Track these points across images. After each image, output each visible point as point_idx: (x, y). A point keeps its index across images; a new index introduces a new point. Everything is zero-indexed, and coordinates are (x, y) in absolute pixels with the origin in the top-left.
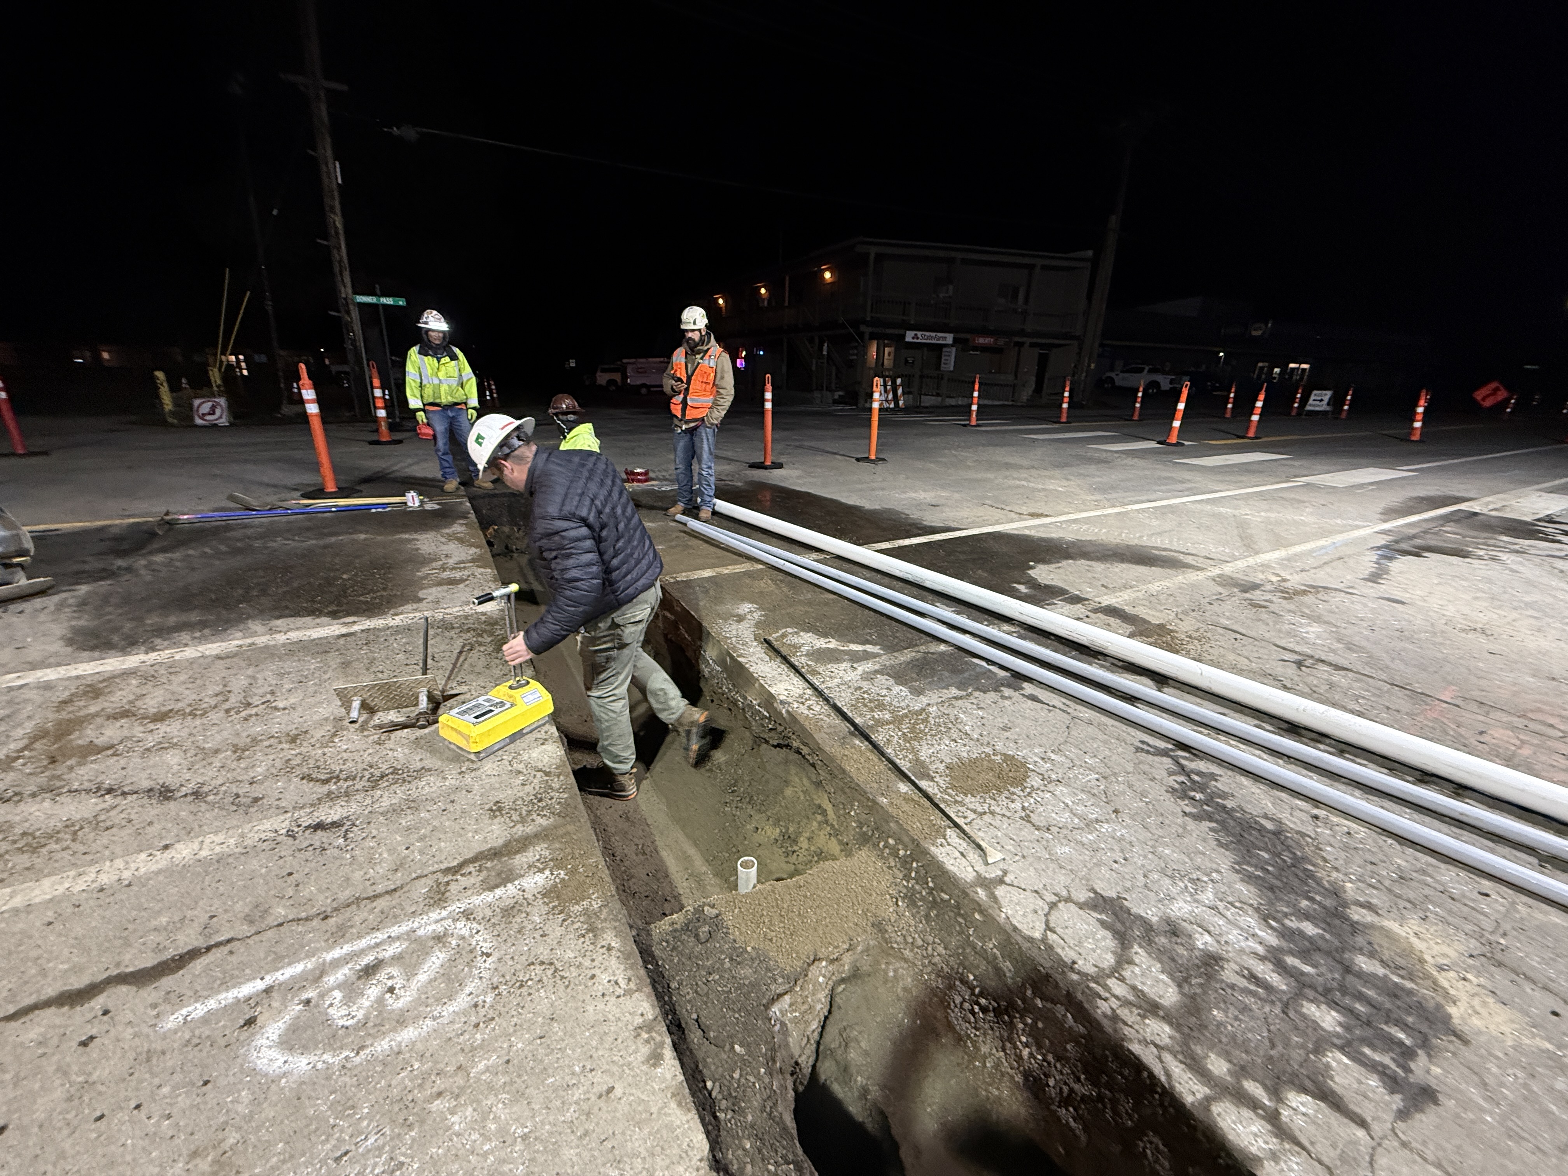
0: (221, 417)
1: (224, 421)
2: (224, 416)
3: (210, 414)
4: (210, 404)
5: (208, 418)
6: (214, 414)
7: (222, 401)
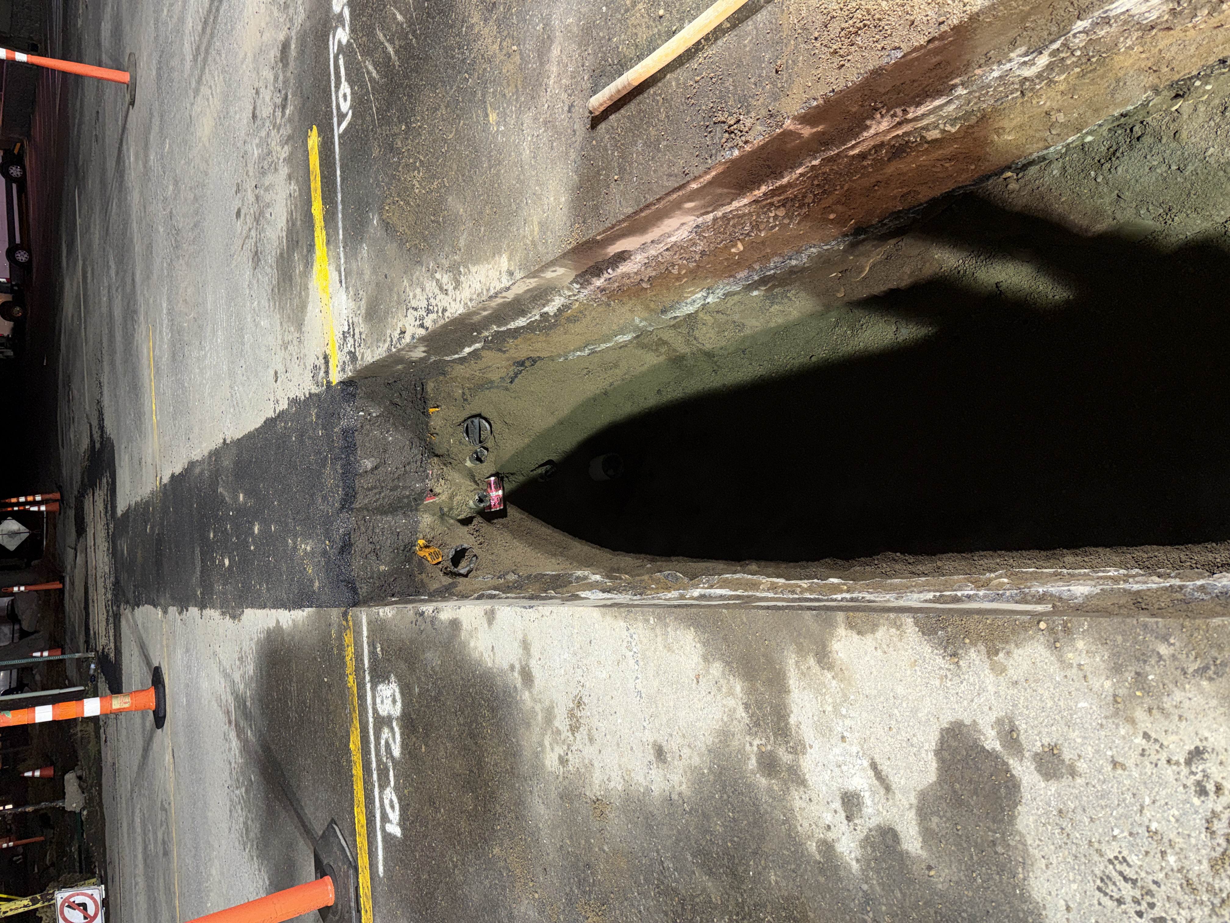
0: (91, 897)
1: (98, 892)
2: (89, 892)
3: (85, 908)
4: (66, 910)
5: (91, 911)
6: (84, 906)
7: (60, 896)
